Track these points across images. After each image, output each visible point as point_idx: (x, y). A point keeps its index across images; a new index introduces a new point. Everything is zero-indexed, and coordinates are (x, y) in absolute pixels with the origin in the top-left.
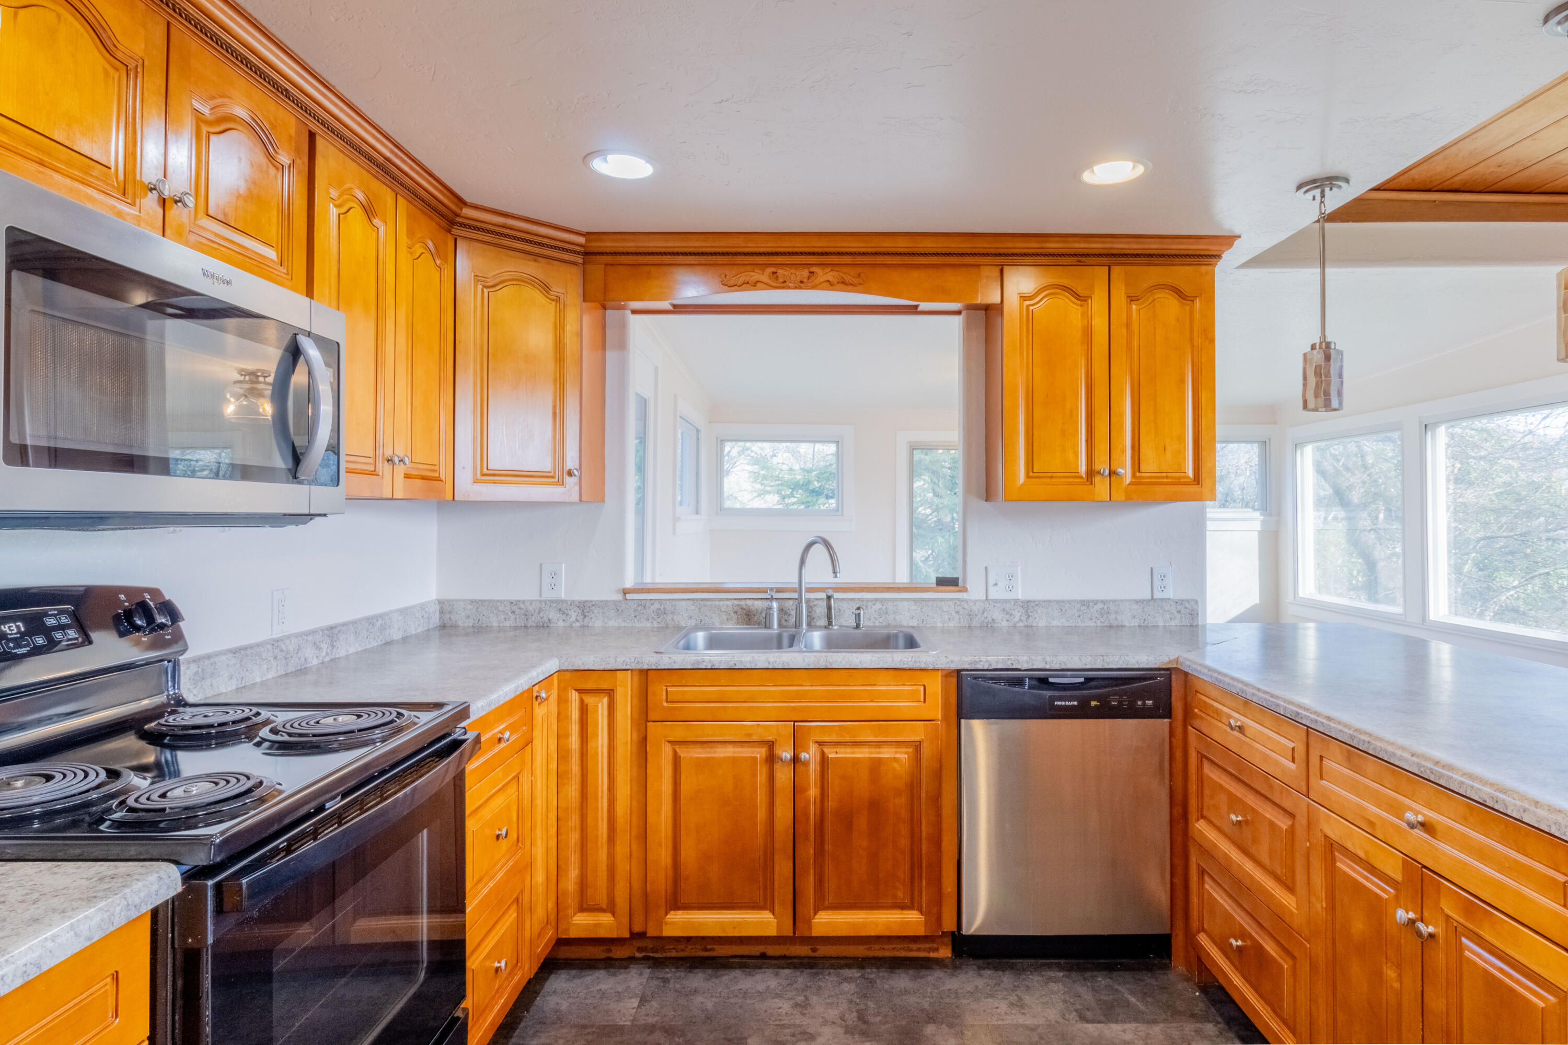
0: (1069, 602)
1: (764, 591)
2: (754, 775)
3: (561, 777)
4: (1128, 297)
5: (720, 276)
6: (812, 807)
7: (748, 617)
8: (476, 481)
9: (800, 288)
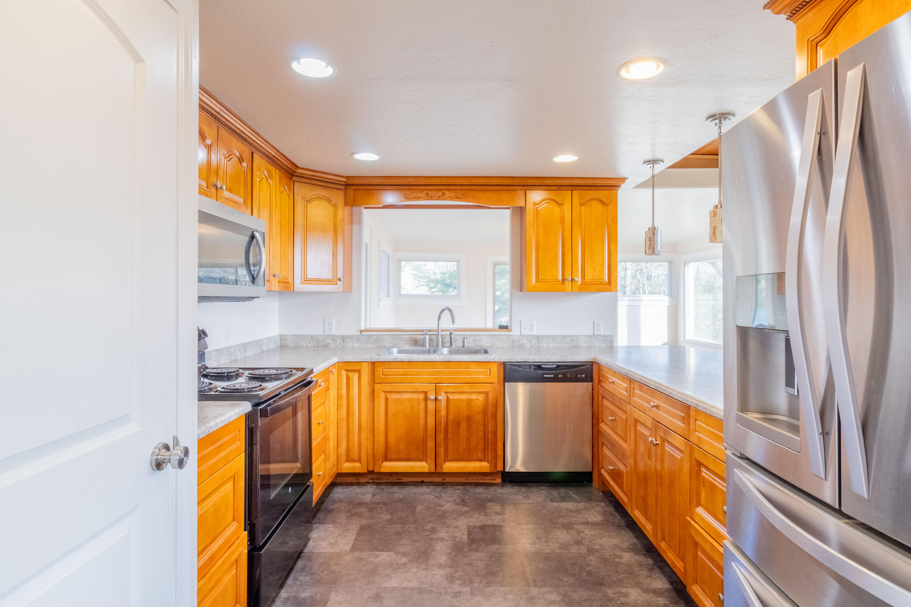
0: (557, 336)
1: (423, 331)
2: (419, 406)
3: (339, 406)
4: (580, 204)
5: (404, 195)
6: (443, 419)
7: (415, 342)
8: (302, 283)
9: (438, 200)
